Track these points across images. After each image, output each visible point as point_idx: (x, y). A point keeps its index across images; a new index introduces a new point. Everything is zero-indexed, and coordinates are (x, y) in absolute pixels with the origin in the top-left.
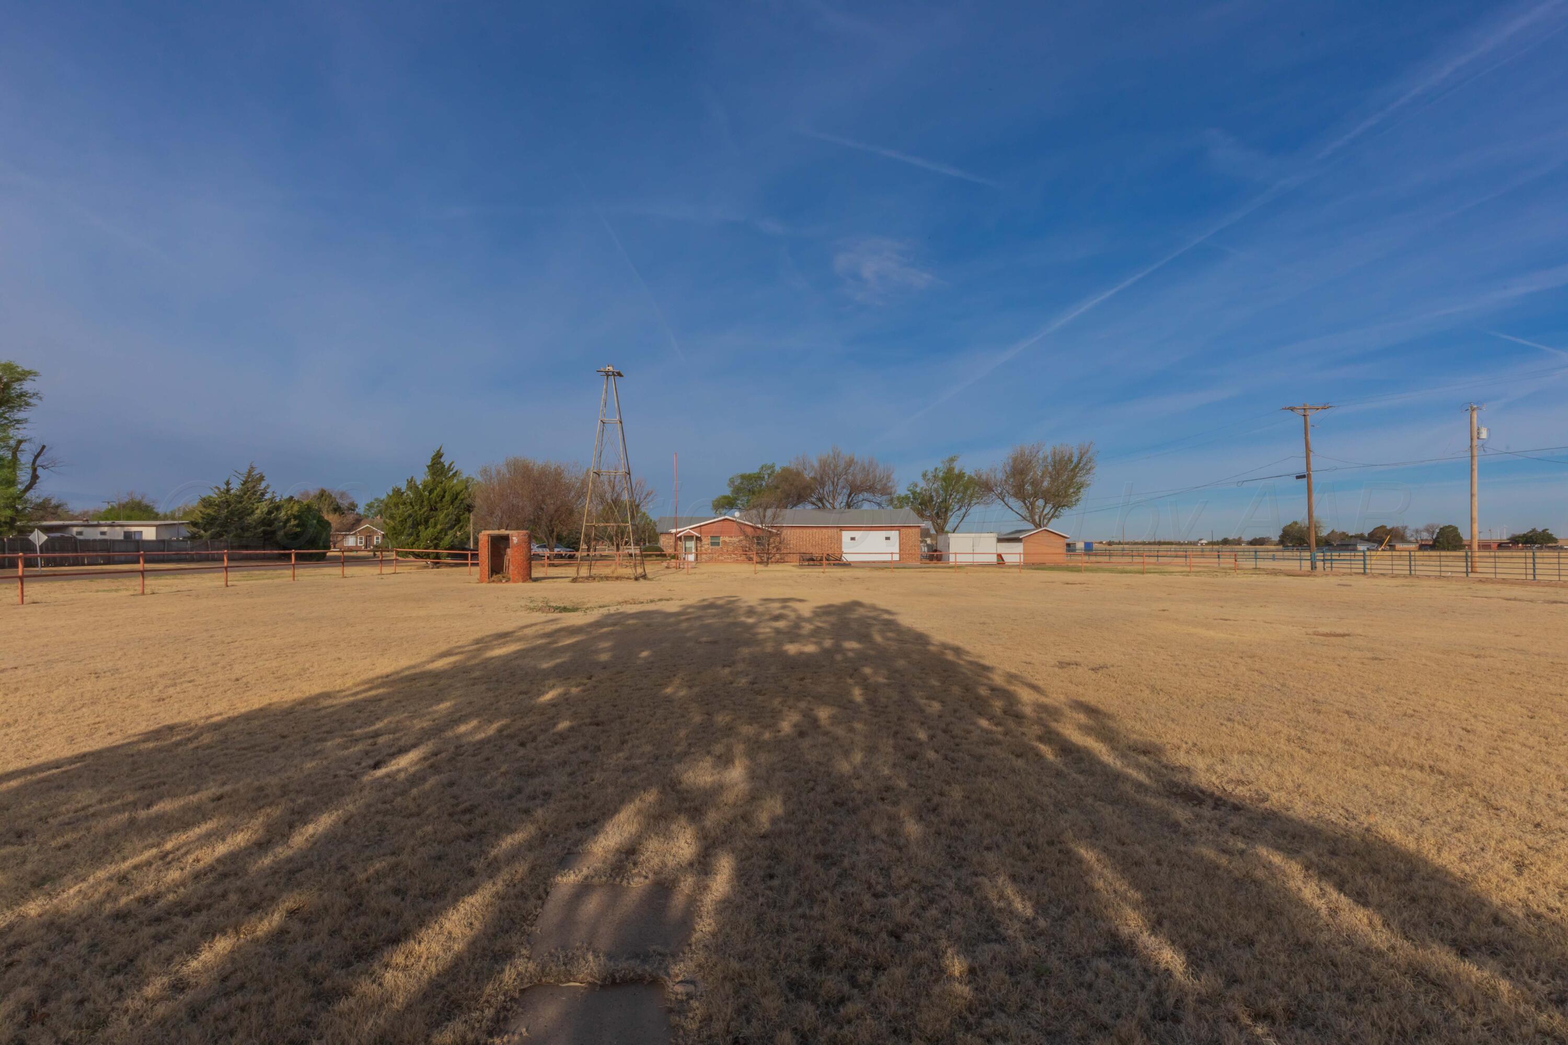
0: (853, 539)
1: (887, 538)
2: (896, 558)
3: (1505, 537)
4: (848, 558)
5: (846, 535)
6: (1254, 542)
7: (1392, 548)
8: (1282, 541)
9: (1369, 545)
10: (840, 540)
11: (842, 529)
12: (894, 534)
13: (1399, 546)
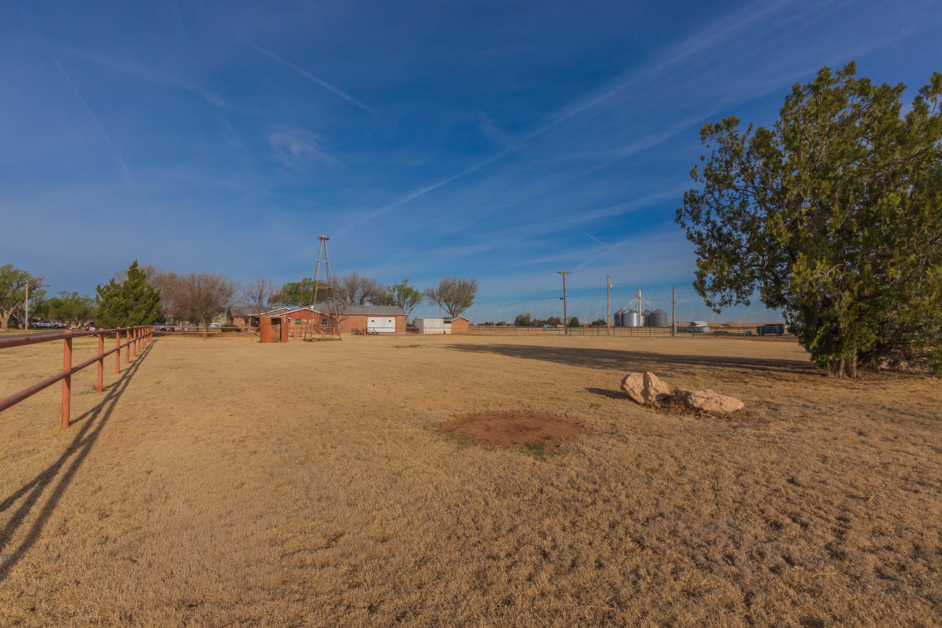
0: (373, 321)
1: (390, 321)
2: (394, 330)
3: (591, 323)
4: (370, 330)
5: (370, 319)
6: (498, 324)
7: (556, 327)
8: (515, 324)
9: (548, 326)
10: (366, 322)
11: (368, 316)
12: (393, 319)
13: (558, 326)
